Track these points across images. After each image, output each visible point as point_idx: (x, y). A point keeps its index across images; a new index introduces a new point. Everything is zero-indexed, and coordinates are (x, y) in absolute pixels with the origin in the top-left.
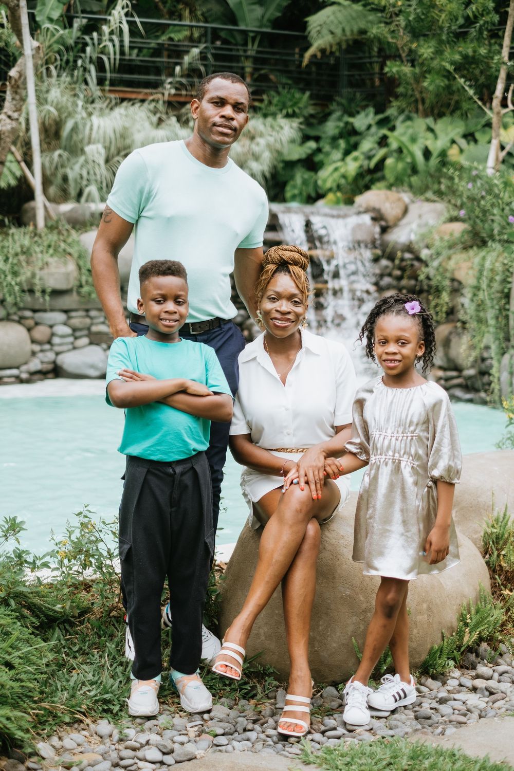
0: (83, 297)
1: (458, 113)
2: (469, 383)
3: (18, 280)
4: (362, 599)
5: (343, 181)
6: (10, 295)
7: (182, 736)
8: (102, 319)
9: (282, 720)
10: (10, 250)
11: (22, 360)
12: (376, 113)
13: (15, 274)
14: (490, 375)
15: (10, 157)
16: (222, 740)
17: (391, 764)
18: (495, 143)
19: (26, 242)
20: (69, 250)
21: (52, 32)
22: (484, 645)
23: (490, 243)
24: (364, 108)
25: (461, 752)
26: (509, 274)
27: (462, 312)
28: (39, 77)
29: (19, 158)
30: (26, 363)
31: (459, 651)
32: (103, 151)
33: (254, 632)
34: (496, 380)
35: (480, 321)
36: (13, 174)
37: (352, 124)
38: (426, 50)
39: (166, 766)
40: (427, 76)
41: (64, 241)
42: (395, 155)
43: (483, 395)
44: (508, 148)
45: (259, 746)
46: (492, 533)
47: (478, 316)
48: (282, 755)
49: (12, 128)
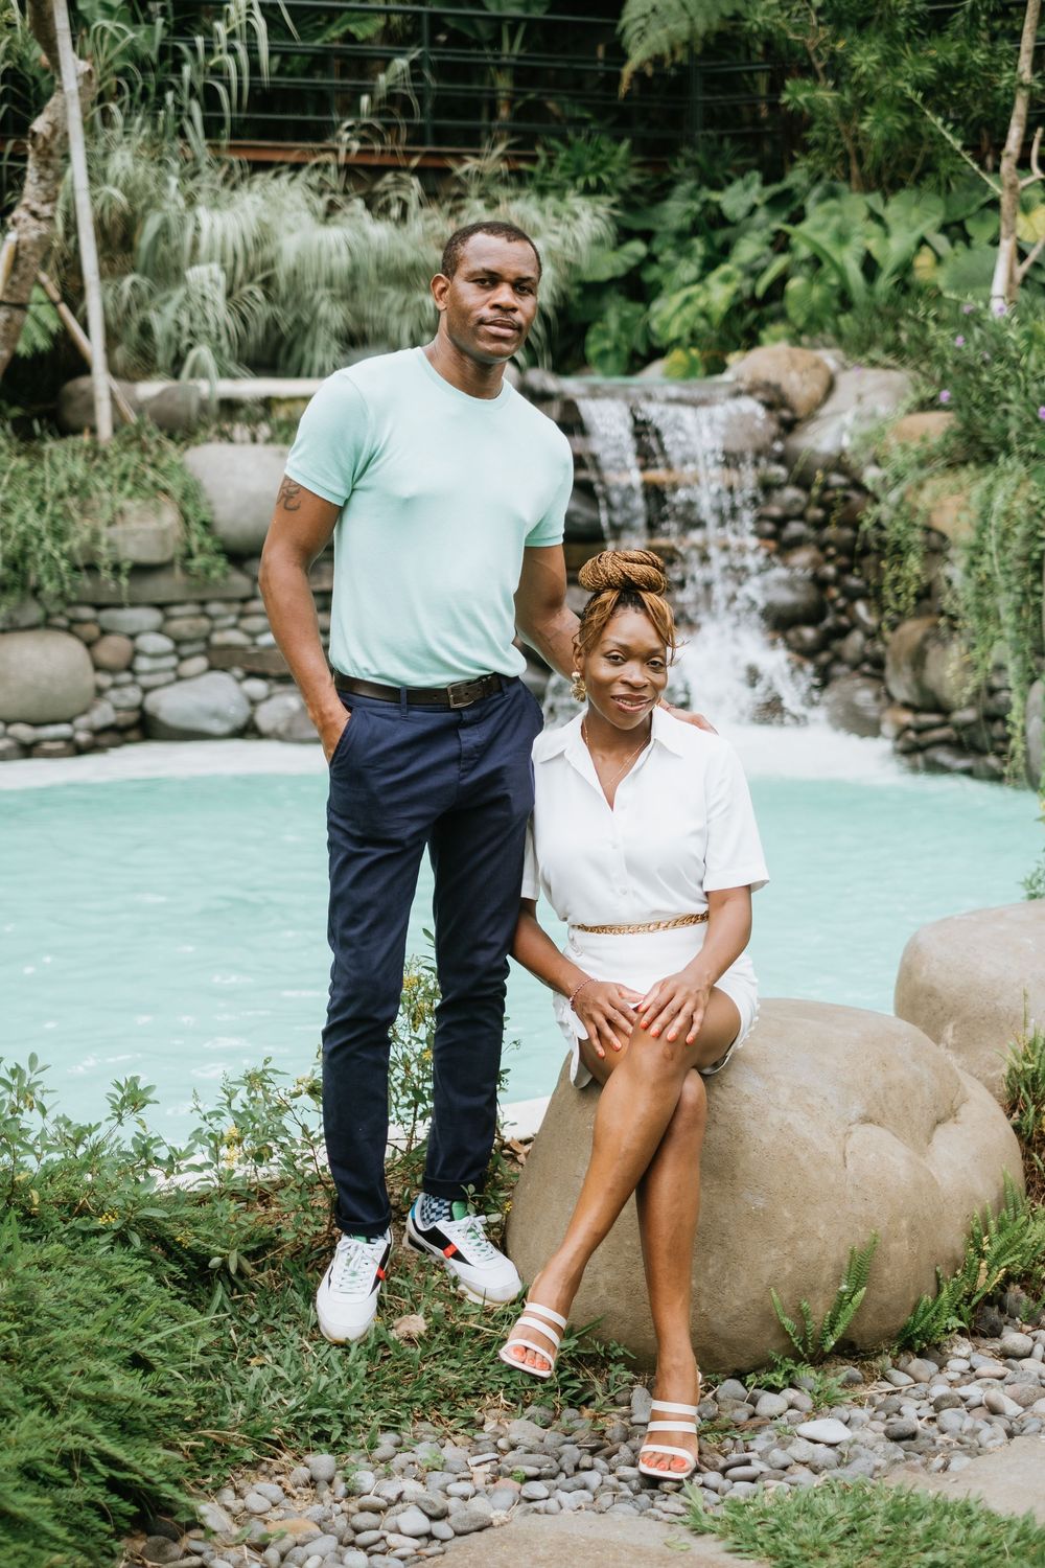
0: (196, 576)
1: (931, 180)
2: (965, 738)
3: (66, 546)
4: (787, 1214)
5: (702, 324)
6: (51, 579)
7: (463, 1483)
8: (232, 620)
9: (647, 1448)
10: (48, 488)
11: (77, 706)
12: (766, 182)
13: (59, 535)
14: (1005, 722)
15: (37, 293)
16: (537, 1489)
17: (854, 1531)
18: (1007, 246)
19: (79, 469)
20: (164, 483)
21: (112, 35)
22: (1015, 1290)
23: (1002, 458)
24: (742, 172)
25: (981, 1506)
26: (1040, 523)
27: (948, 597)
28: (89, 128)
29: (56, 296)
30: (85, 712)
31: (969, 1303)
32: (222, 278)
33: (585, 1281)
34: (1018, 733)
35: (984, 614)
36: (43, 326)
37: (717, 205)
38: (865, 58)
39: (438, 1542)
40: (868, 109)
41: (154, 466)
42: (806, 270)
43: (992, 761)
44: (1033, 256)
45: (605, 1499)
46: (1024, 1071)
47: (979, 605)
48: (650, 1516)
49: (41, 237)
